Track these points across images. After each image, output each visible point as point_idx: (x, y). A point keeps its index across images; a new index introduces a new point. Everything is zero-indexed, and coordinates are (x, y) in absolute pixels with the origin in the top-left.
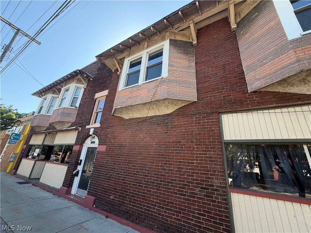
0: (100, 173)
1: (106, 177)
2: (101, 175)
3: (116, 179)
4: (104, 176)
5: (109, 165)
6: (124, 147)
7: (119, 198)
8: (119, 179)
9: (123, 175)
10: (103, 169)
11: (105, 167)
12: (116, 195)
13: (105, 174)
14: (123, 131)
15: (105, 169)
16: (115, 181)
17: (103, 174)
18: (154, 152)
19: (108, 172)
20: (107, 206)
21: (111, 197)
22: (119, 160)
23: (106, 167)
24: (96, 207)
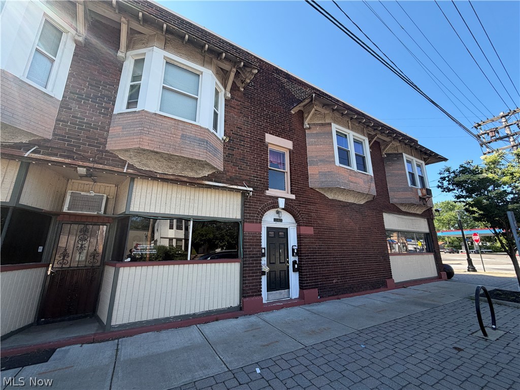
0: (314, 261)
1: (323, 263)
2: (316, 263)
3: (335, 263)
4: (321, 263)
5: (323, 250)
6: (334, 230)
7: (341, 279)
8: (337, 262)
9: (340, 258)
10: (316, 256)
11: (318, 253)
12: (338, 277)
13: (321, 261)
14: (329, 212)
15: (319, 256)
16: (334, 265)
17: (319, 261)
18: (359, 235)
19: (324, 258)
20: (332, 290)
21: (334, 281)
22: (332, 243)
23: (321, 253)
24: (320, 297)
